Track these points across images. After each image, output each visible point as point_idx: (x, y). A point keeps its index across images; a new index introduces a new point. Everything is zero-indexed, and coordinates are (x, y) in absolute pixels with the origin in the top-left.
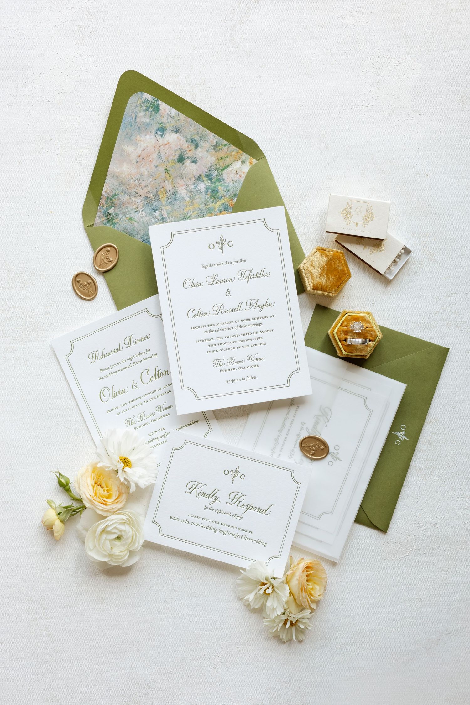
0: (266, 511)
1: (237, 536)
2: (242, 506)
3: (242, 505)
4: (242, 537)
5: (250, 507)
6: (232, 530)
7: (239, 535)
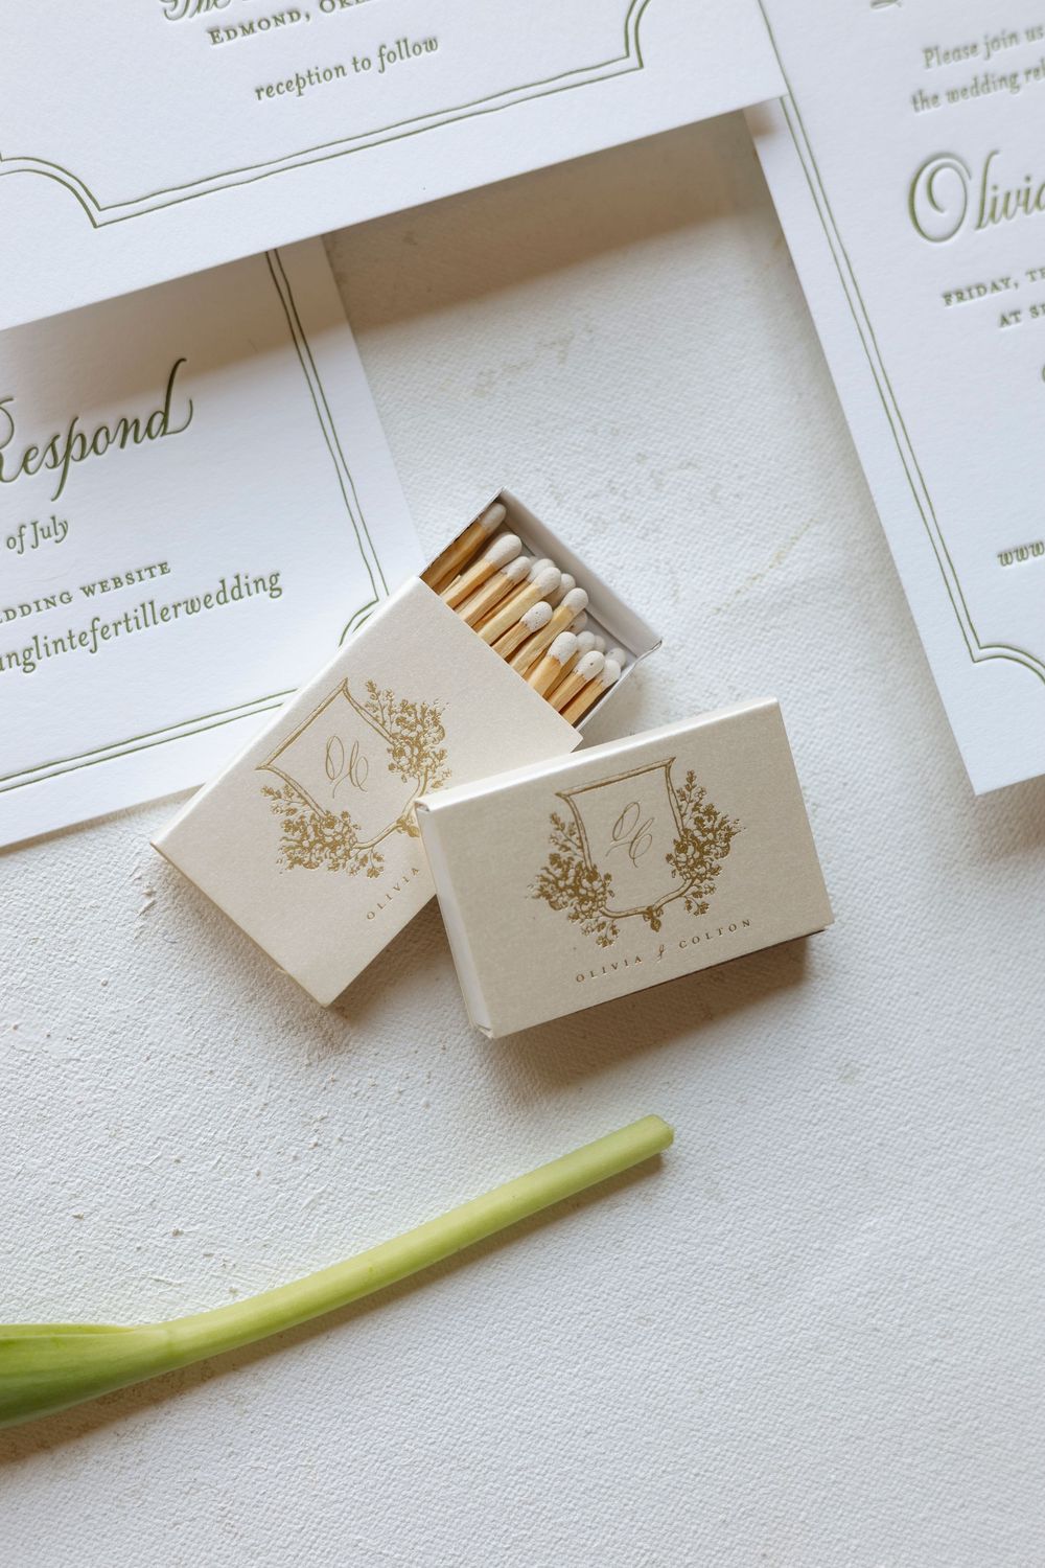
0: (166, 414)
1: (97, 633)
2: (24, 465)
3: (26, 460)
4: (132, 623)
5: (69, 447)
6: (52, 623)
7: (107, 619)
